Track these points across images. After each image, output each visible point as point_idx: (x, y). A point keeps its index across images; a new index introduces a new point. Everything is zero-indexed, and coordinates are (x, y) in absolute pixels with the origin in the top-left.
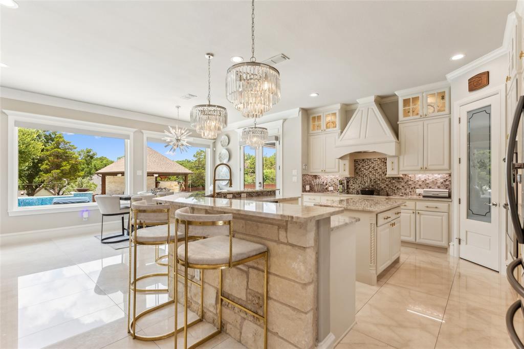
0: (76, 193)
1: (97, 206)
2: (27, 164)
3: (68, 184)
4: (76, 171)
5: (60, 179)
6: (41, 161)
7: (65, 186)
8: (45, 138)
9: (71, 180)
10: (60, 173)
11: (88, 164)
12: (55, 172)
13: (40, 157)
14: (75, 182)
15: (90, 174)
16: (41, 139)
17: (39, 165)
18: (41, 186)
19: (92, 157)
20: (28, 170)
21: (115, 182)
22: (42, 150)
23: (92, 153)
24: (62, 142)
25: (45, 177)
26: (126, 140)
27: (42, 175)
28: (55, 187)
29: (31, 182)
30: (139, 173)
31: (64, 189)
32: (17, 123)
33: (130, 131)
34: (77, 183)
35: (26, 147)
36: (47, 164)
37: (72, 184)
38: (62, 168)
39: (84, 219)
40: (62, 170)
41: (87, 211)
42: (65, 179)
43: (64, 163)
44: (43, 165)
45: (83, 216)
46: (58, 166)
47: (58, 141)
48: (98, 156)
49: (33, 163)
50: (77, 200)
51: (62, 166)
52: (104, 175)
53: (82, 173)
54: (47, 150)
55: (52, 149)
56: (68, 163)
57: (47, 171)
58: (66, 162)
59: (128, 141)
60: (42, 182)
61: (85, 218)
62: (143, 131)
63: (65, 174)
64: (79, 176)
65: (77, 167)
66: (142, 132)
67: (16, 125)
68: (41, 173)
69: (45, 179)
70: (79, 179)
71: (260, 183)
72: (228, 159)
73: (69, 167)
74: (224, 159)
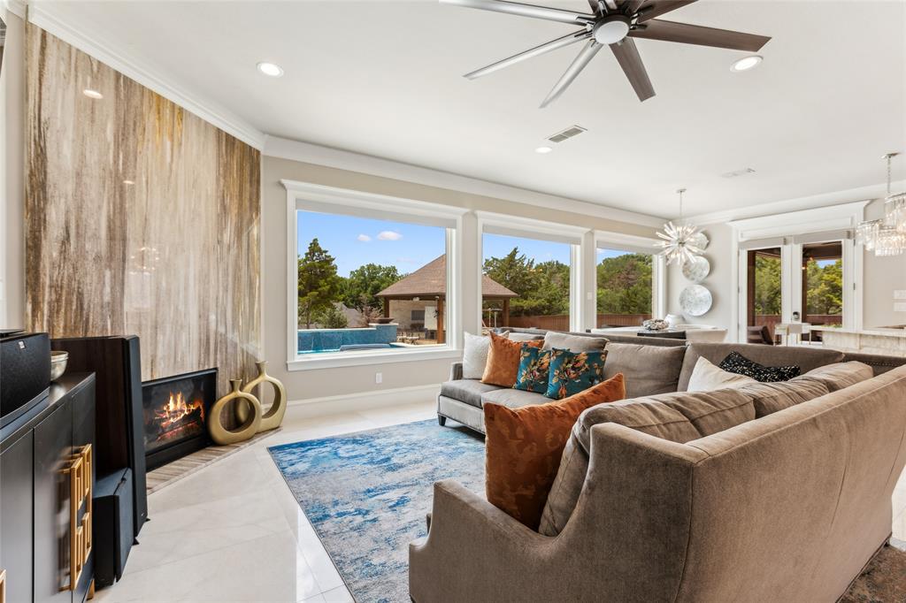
10: (318, 295)
21: (400, 309)
26: (448, 230)
33: (455, 213)
38: (320, 289)
40: (320, 293)
43: (321, 282)
51: (320, 287)
52: (387, 299)
59: (452, 233)
62: (477, 212)
66: (476, 215)
71: (796, 313)
72: (706, 272)
73: (328, 287)
74: (695, 273)
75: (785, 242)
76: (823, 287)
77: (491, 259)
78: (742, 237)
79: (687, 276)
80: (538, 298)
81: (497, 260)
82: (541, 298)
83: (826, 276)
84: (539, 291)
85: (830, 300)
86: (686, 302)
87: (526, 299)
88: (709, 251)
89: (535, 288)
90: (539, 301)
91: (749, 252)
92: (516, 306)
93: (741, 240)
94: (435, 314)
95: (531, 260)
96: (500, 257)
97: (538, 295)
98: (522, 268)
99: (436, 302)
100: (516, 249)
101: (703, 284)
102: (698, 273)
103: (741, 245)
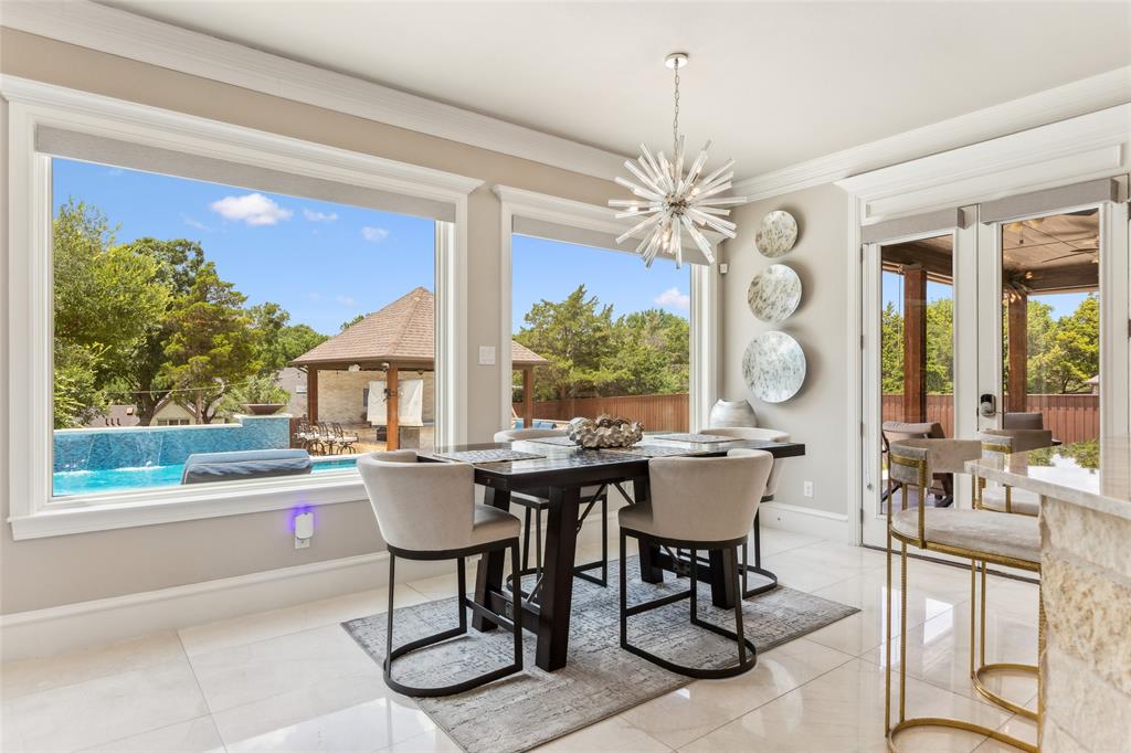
0: (246, 416)
1: (361, 487)
2: (135, 341)
3: (227, 391)
4: (245, 358)
5: (206, 378)
6: (166, 333)
7: (220, 396)
8: (176, 281)
9: (232, 381)
10: (209, 362)
11: (269, 342)
12: (199, 360)
13: (164, 323)
14: (243, 386)
15: (272, 366)
16: (167, 283)
17: (162, 343)
18: (167, 396)
19: (278, 325)
20: (139, 357)
21: (341, 388)
22: (169, 308)
23: (278, 314)
24: (212, 284)
25: (175, 373)
26: (440, 224)
27: (167, 369)
28: (197, 396)
29: (146, 386)
30: (487, 355)
31: (217, 403)
32: (45, 137)
33: (455, 186)
34: (246, 389)
35: (133, 298)
36: (179, 341)
37: (235, 391)
38: (212, 351)
39: (298, 545)
40: (214, 357)
41: (307, 509)
42: (219, 380)
43: (218, 339)
44: (169, 344)
45: (293, 529)
46: (204, 347)
47: (204, 282)
48: (291, 323)
49: (150, 338)
50: (271, 463)
51: (214, 347)
52: (313, 369)
53: (258, 365)
54: (180, 307)
55: (190, 302)
56: (227, 338)
57: (180, 360)
58: (222, 336)
59: (449, 231)
60: (169, 388)
61: (302, 540)
62: (503, 189)
63: (217, 366)
64: (252, 372)
65: (246, 348)
66: (497, 197)
67: (40, 146)
68: (167, 364)
69: (175, 378)
70: (251, 379)
71: (987, 398)
72: (794, 302)
73: (228, 348)
74: (773, 304)
75: (962, 221)
76: (1057, 351)
77: (542, 304)
78: (868, 214)
79: (758, 312)
80: (616, 369)
81: (552, 305)
82: (622, 368)
83: (1061, 335)
84: (619, 355)
85: (1067, 370)
86: (756, 372)
87: (597, 369)
88: (800, 253)
89: (614, 352)
90: (619, 372)
91: (883, 248)
92: (581, 382)
93: (867, 221)
94: (384, 396)
95: (609, 306)
96: (557, 301)
97: (617, 362)
98: (591, 320)
99: (383, 375)
100: (581, 288)
101: (790, 329)
102: (779, 305)
103: (867, 234)
